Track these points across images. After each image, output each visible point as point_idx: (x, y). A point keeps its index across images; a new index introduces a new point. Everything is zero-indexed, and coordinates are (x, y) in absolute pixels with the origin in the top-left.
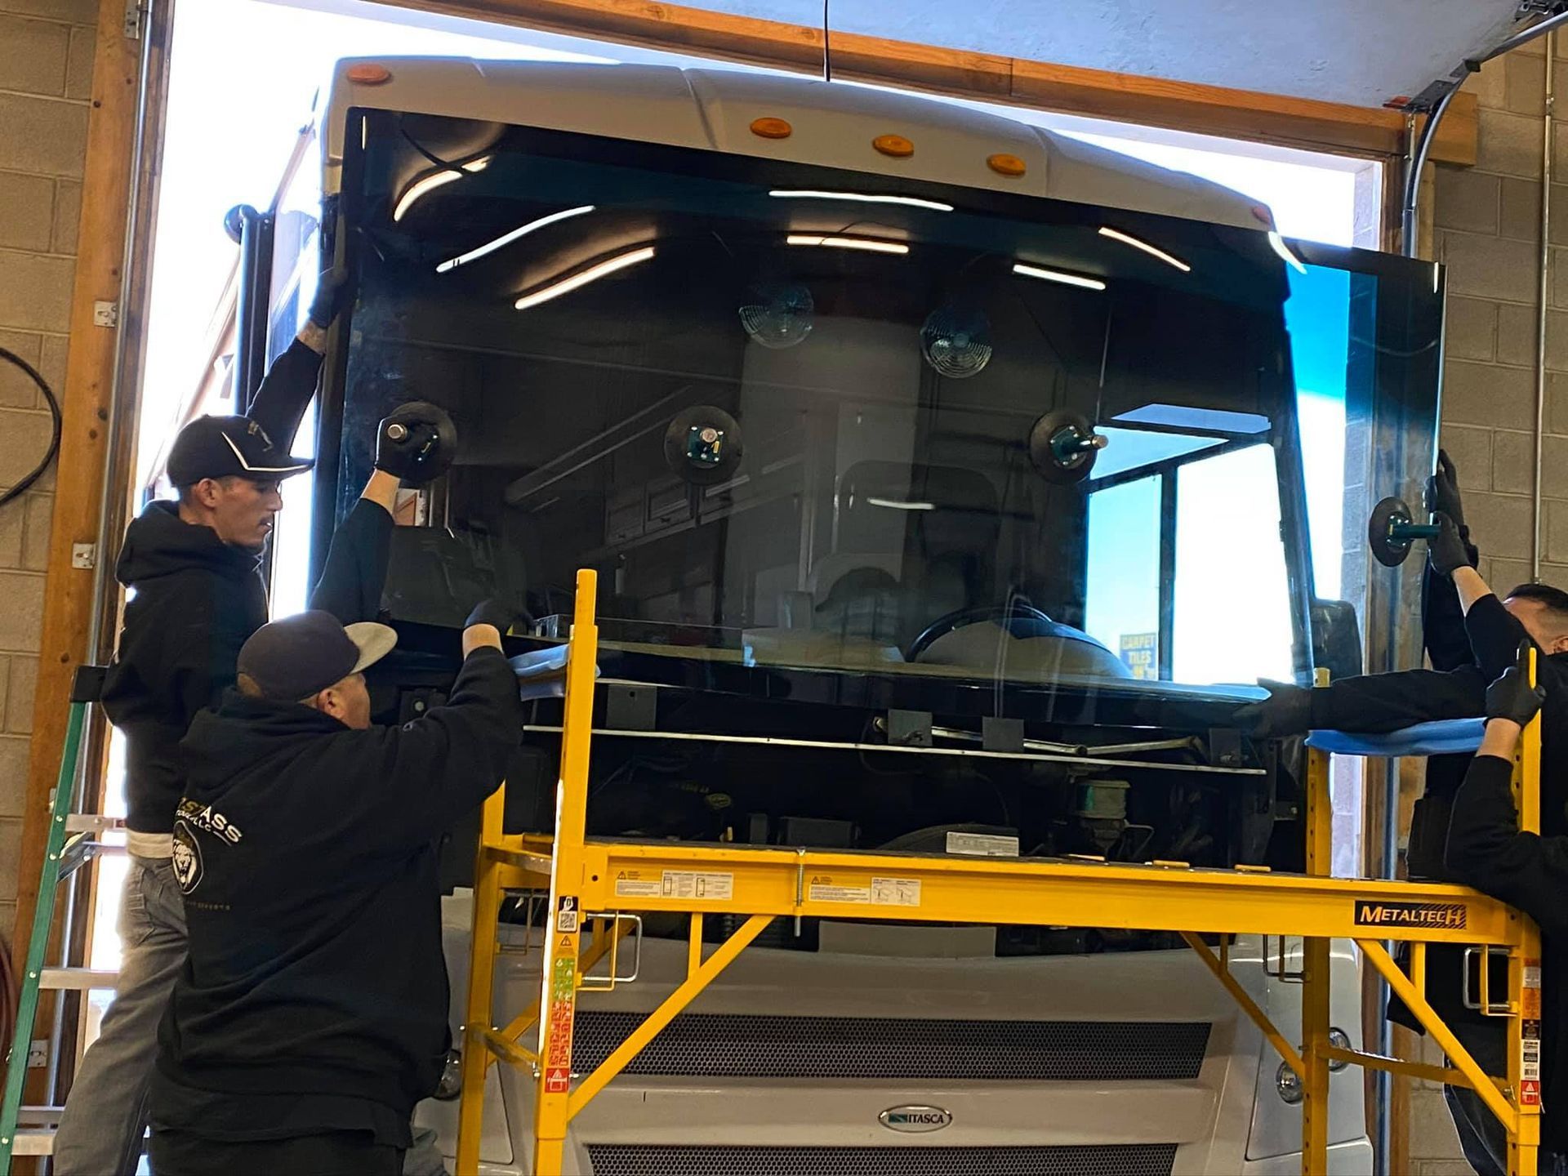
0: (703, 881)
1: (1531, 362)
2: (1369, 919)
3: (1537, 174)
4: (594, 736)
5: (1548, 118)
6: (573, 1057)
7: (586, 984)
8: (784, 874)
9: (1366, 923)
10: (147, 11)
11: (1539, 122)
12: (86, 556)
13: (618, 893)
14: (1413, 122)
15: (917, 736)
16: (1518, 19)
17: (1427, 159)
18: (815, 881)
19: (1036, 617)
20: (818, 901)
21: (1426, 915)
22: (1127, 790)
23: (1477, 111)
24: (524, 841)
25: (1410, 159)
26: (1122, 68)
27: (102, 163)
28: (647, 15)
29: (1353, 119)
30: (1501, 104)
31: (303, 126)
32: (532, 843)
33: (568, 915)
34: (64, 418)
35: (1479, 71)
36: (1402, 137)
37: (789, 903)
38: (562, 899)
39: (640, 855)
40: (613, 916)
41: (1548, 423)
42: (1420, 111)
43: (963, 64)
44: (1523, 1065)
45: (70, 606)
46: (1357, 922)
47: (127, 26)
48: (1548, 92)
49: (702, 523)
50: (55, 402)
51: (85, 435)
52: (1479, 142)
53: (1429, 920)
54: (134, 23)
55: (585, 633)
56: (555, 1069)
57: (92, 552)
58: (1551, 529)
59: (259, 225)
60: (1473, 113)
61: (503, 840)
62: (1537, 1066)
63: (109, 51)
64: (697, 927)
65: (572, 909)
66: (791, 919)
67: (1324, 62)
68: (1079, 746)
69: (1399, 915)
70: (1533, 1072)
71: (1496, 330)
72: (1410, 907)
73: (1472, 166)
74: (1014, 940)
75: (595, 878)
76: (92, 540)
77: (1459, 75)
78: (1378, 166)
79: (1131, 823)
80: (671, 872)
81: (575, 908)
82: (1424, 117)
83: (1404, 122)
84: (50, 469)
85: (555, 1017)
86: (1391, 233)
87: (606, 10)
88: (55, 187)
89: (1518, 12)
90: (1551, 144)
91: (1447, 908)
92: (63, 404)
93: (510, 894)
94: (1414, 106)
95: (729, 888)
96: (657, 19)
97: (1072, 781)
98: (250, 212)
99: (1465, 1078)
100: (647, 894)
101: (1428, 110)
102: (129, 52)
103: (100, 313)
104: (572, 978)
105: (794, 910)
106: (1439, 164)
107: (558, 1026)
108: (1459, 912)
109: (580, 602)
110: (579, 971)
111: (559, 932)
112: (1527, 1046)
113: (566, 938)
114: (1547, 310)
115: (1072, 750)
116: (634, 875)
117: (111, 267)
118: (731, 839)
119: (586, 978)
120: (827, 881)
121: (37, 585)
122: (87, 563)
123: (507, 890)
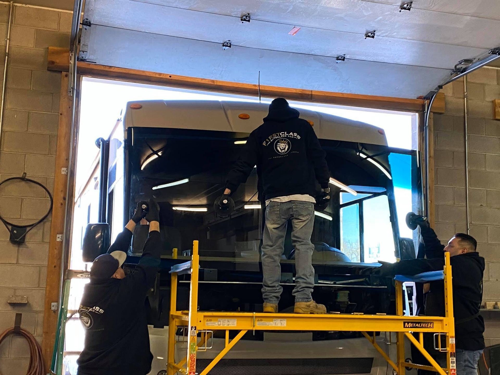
0: (229, 321)
1: (464, 168)
2: (407, 326)
3: (463, 114)
4: (199, 283)
5: (465, 98)
6: (196, 369)
7: (199, 349)
8: (250, 319)
9: (406, 327)
10: (74, 89)
11: (463, 100)
12: (60, 238)
13: (207, 325)
14: (426, 102)
15: (289, 280)
16: (451, 75)
17: (430, 112)
18: (258, 321)
19: (324, 245)
20: (260, 326)
21: (423, 325)
22: (348, 293)
23: (445, 98)
24: (182, 313)
25: (425, 112)
26: (342, 92)
27: (63, 130)
28: (210, 83)
29: (409, 102)
30: (451, 95)
31: (118, 119)
32: (184, 313)
33: (193, 331)
34: (54, 201)
35: (442, 88)
36: (423, 106)
37: (252, 326)
38: (192, 327)
39: (212, 315)
40: (205, 331)
41: (470, 185)
42: (427, 99)
43: (298, 92)
44: (451, 365)
45: (56, 252)
46: (404, 327)
47: (69, 93)
48: (465, 91)
49: (232, 218)
50: (51, 195)
51: (59, 205)
52: (446, 106)
53: (424, 326)
54: (71, 92)
55: (196, 257)
56: (191, 372)
57: (62, 236)
58: (472, 214)
59: (105, 143)
60: (444, 98)
61: (176, 312)
62: (455, 365)
63: (64, 99)
64: (227, 334)
65: (195, 330)
66: (252, 331)
67: (399, 88)
68: (334, 282)
69: (415, 325)
70: (454, 366)
71: (453, 159)
72: (418, 323)
73: (444, 113)
74: (318, 336)
75: (200, 321)
76: (62, 233)
77: (437, 89)
78: (417, 114)
79: (351, 303)
80: (220, 319)
81: (195, 329)
82: (429, 101)
83: (424, 102)
84: (50, 214)
85: (191, 358)
86: (421, 133)
87: (199, 82)
88: (50, 136)
89: (451, 73)
90: (467, 106)
91: (428, 323)
92: (53, 196)
93: (179, 327)
94: (425, 98)
95: (236, 323)
96: (213, 84)
97: (333, 291)
98: (103, 140)
99: (435, 369)
100: (214, 325)
101: (430, 99)
102: (70, 100)
103: (63, 171)
104: (195, 348)
105: (253, 328)
106: (434, 113)
107: (192, 360)
108: (432, 324)
109: (194, 249)
110: (197, 346)
111: (191, 336)
112: (452, 359)
113: (193, 338)
114: (468, 153)
115: (332, 283)
116: (211, 320)
117: (66, 158)
118: (239, 310)
119: (199, 348)
120: (261, 320)
121: (47, 246)
122: (60, 240)
123: (178, 326)
